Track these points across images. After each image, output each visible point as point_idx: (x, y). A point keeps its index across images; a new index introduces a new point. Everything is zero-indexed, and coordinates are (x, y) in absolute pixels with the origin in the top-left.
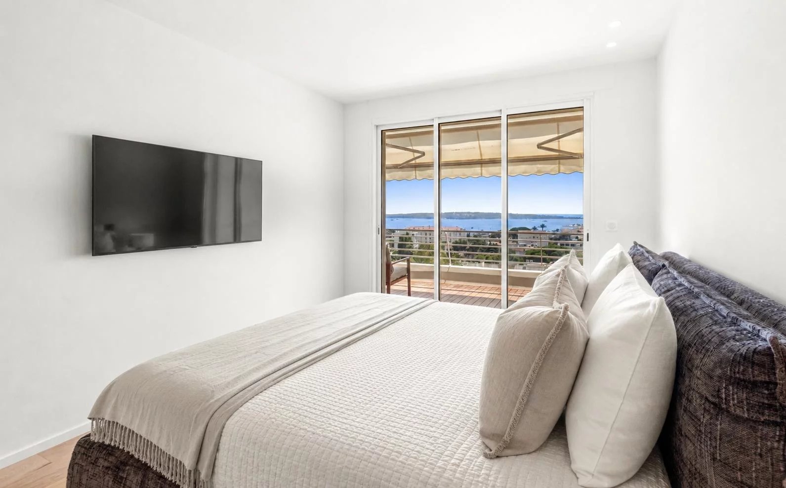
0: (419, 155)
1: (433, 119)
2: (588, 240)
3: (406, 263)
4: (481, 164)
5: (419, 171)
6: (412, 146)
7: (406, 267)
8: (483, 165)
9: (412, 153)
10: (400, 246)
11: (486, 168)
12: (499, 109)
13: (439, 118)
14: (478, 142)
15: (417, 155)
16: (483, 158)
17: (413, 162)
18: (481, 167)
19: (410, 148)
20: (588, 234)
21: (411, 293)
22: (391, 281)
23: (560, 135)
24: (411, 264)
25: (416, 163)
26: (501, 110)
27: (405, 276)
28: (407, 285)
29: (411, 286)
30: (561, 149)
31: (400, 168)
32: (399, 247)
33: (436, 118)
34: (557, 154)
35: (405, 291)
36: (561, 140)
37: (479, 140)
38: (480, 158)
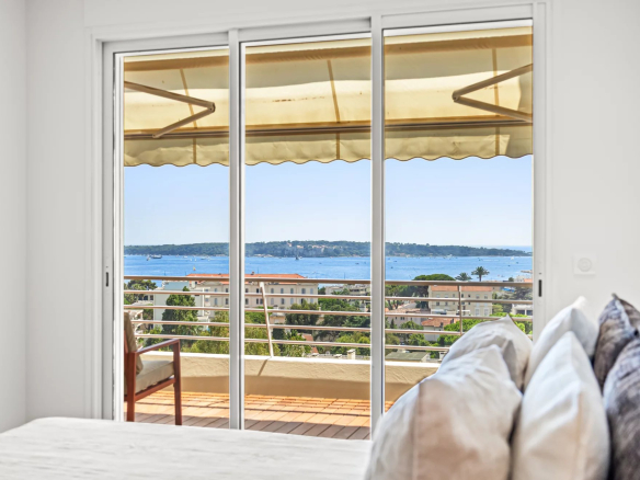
0: (204, 109)
1: (227, 33)
2: (540, 295)
3: (171, 354)
4: (338, 132)
5: (205, 144)
6: (186, 88)
7: (172, 360)
8: (341, 135)
9: (186, 105)
10: (168, 315)
11: (348, 142)
12: (366, 15)
13: (240, 30)
14: (329, 82)
15: (198, 109)
16: (342, 120)
17: (190, 125)
18: (338, 139)
19: (182, 92)
20: (540, 282)
21: (183, 419)
22: (137, 390)
23: (499, 73)
24: (182, 354)
25: (196, 128)
26: (369, 19)
27: (167, 379)
28: (173, 402)
29: (183, 403)
30: (501, 105)
31: (161, 138)
32: (164, 319)
33: (234, 29)
34: (494, 114)
35: (168, 416)
36: (499, 84)
37: (332, 79)
38: (335, 120)
